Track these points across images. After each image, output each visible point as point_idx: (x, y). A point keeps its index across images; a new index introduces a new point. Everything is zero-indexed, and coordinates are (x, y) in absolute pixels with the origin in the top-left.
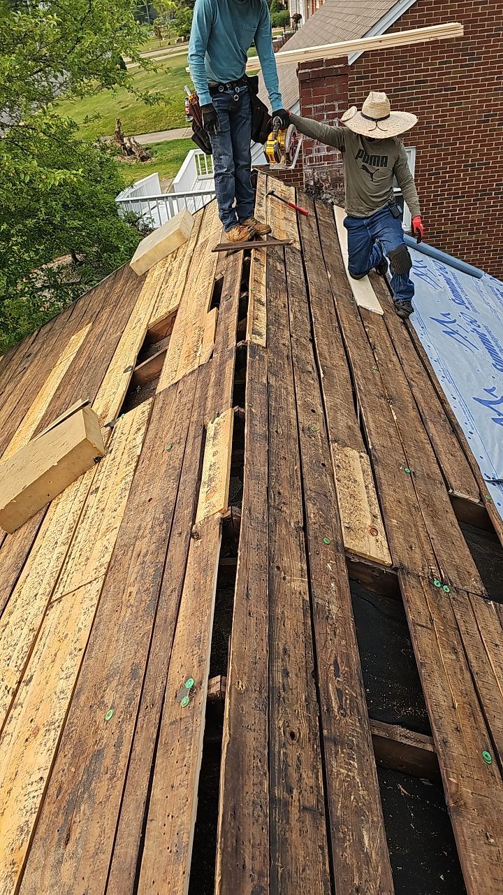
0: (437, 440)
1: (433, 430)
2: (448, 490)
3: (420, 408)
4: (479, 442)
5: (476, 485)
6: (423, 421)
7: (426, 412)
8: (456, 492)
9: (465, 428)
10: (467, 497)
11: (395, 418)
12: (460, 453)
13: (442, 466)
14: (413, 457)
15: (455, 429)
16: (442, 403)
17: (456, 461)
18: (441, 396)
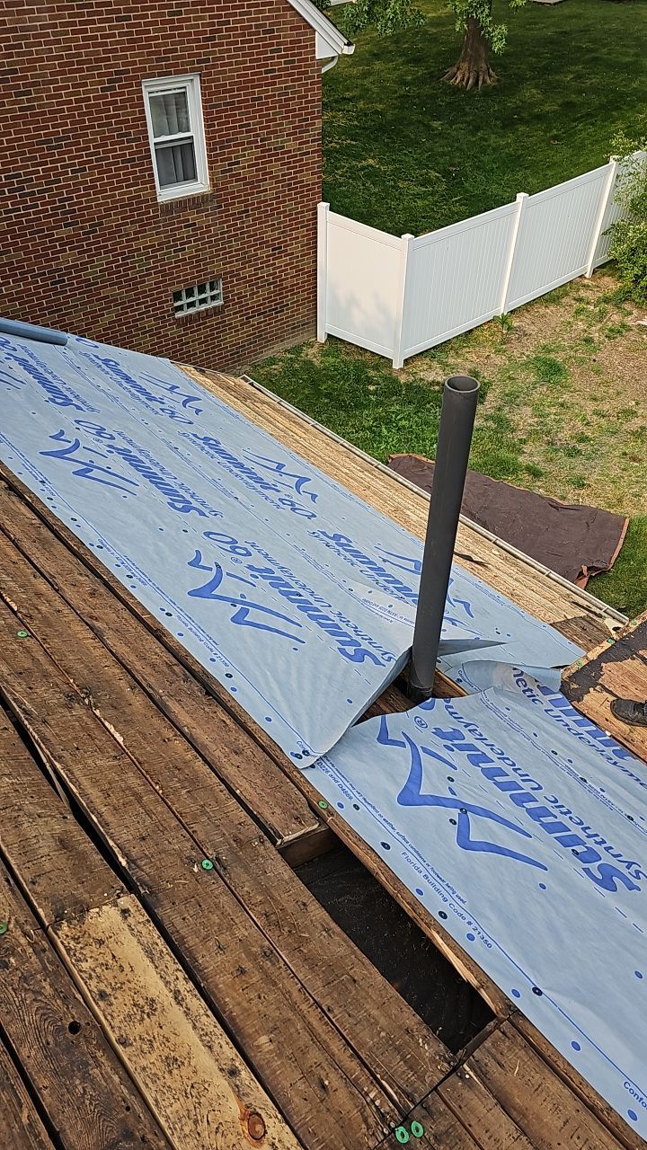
0: (202, 736)
1: (184, 718)
2: (274, 843)
3: (140, 678)
4: (249, 689)
5: (298, 792)
6: (162, 710)
7: (152, 680)
8: (286, 839)
9: (216, 671)
10: (303, 831)
11: (120, 740)
12: (243, 738)
13: (238, 792)
14: (195, 817)
15: (209, 689)
16: (159, 638)
17: (248, 761)
18: (149, 622)
